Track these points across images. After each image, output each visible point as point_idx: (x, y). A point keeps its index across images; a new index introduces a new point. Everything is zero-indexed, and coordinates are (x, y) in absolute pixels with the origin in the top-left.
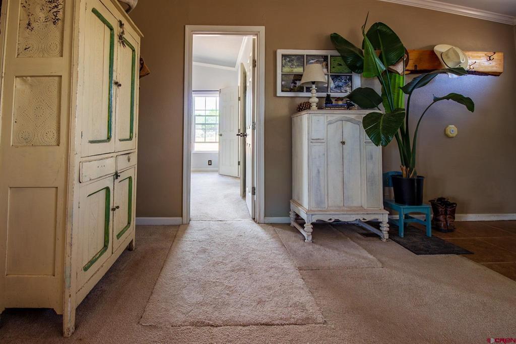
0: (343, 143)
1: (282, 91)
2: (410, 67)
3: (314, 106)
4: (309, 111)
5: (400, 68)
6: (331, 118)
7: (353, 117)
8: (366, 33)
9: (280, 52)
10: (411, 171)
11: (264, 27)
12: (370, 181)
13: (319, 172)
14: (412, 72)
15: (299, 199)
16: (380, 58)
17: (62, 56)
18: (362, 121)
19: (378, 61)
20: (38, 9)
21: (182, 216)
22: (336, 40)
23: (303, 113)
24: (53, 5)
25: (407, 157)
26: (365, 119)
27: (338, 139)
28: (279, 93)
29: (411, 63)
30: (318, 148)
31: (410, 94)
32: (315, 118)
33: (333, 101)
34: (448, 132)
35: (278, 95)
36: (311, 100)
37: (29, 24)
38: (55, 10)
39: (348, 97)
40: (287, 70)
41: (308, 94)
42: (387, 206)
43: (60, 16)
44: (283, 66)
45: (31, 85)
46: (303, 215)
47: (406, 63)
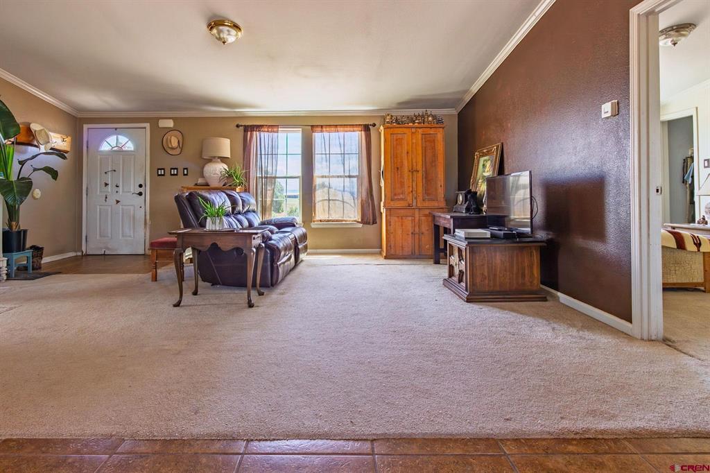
34: (35, 195)
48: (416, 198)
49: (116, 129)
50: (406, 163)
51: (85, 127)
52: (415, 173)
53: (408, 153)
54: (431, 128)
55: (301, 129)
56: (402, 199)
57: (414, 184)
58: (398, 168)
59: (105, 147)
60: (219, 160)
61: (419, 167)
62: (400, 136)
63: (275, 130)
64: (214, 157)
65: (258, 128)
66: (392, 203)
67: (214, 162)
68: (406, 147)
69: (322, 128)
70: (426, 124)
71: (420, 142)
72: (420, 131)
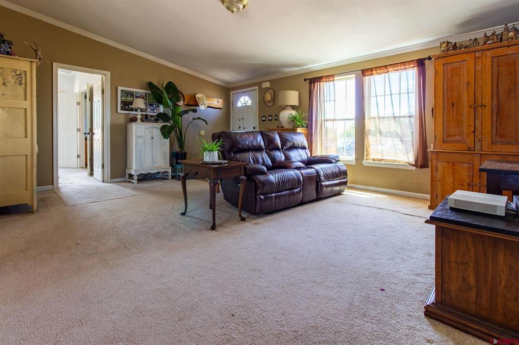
0: (153, 138)
1: (121, 110)
2: (186, 103)
3: (139, 120)
4: (136, 123)
5: (181, 103)
6: (146, 127)
7: (157, 126)
8: (164, 87)
9: (120, 88)
10: (182, 150)
11: (110, 72)
12: (164, 155)
13: (141, 151)
14: (187, 105)
15: (131, 166)
16: (170, 99)
17: (26, 100)
18: (160, 128)
19: (169, 101)
20: (10, 78)
21: (53, 184)
22: (150, 85)
23: (133, 123)
24: (19, 77)
25: (181, 145)
26: (161, 127)
27: (150, 136)
28: (119, 111)
29: (186, 101)
30: (140, 140)
31: (182, 116)
32: (139, 126)
33: (149, 117)
34: (201, 134)
35: (119, 112)
36: (137, 117)
37: (4, 84)
38: (21, 79)
39: (156, 116)
40: (124, 98)
41: (136, 113)
42: (171, 165)
43: (23, 82)
44: (121, 96)
45: (7, 111)
46: (133, 173)
47: (184, 101)
48: (481, 141)
49: (244, 92)
50: (465, 98)
51: (232, 93)
52: (479, 109)
53: (468, 84)
54: (508, 46)
55: (354, 75)
56: (459, 141)
57: (478, 123)
58: (453, 104)
59: (239, 104)
60: (290, 108)
61: (487, 100)
62: (457, 65)
63: (332, 79)
64: (287, 106)
65: (319, 79)
66: (444, 146)
67: (287, 109)
68: (465, 77)
69: (372, 71)
70: (504, 43)
71: (489, 68)
72: (489, 53)
